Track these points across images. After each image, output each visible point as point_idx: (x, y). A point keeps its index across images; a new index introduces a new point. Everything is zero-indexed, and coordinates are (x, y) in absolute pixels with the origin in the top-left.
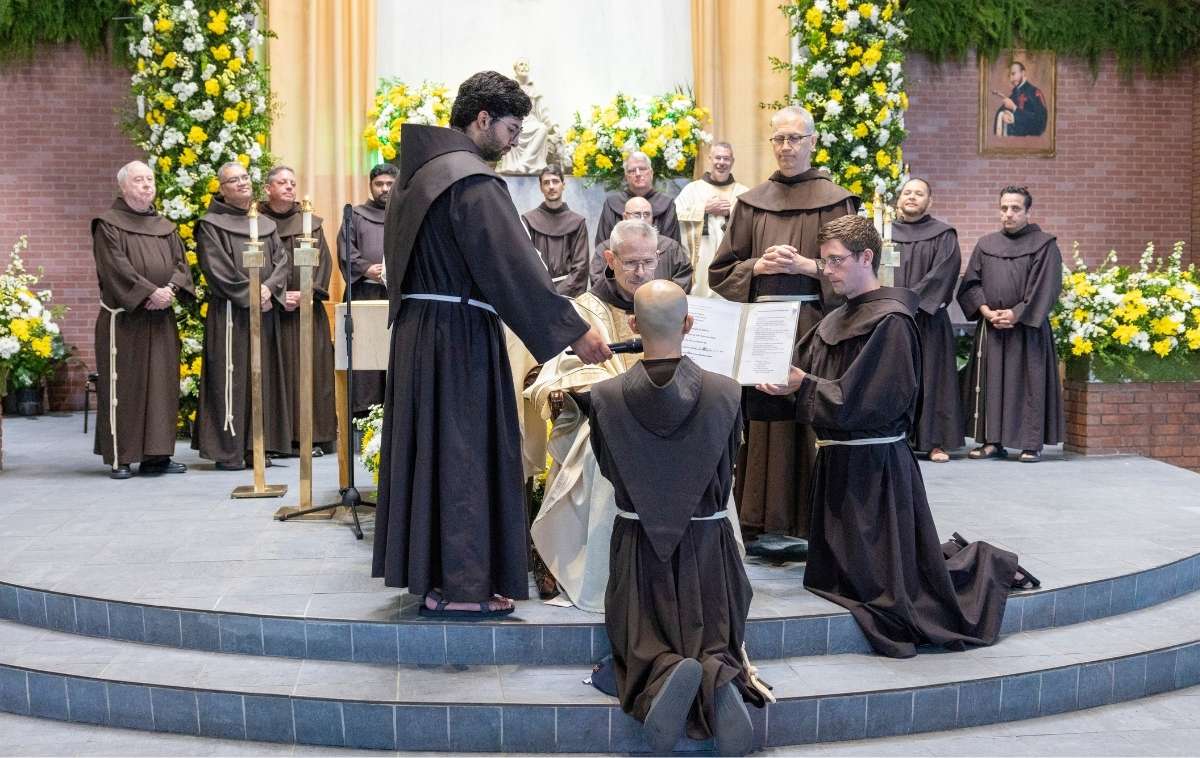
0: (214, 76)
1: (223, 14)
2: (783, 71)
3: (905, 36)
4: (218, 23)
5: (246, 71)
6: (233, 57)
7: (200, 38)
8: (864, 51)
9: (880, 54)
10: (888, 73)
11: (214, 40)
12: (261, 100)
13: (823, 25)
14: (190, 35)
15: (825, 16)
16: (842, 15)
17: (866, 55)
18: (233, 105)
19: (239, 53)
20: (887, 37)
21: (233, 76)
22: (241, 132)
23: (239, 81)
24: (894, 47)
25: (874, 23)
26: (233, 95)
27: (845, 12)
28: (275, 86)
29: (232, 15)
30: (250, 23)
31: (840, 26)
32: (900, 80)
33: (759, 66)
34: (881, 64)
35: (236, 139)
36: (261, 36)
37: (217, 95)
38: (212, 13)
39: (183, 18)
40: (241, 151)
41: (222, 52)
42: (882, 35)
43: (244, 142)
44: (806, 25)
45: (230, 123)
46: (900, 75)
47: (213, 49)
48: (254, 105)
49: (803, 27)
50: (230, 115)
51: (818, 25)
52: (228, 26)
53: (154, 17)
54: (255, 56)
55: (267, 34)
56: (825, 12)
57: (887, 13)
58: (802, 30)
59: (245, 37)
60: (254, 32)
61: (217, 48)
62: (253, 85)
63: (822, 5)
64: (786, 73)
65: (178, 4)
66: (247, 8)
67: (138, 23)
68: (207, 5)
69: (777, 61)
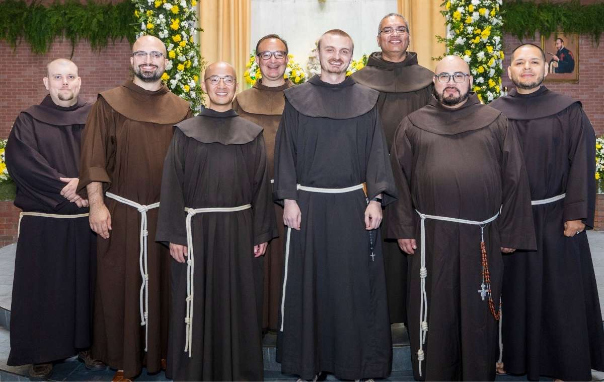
0: (173, 49)
1: (177, 21)
2: (443, 42)
3: (502, 24)
4: (175, 25)
5: (189, 47)
6: (182, 40)
7: (166, 32)
8: (482, 31)
9: (490, 32)
10: (494, 42)
11: (173, 32)
12: (196, 60)
13: (461, 19)
14: (162, 30)
15: (462, 15)
16: (471, 14)
17: (483, 33)
18: (182, 63)
19: (185, 39)
20: (493, 24)
21: (182, 49)
22: (186, 75)
23: (185, 52)
24: (497, 29)
25: (487, 18)
26: (182, 58)
27: (472, 13)
28: (204, 54)
29: (181, 21)
30: (190, 25)
31: (470, 20)
32: (500, 45)
33: (431, 40)
34: (491, 38)
35: (183, 78)
36: (196, 31)
37: (174, 58)
38: (173, 20)
39: (158, 22)
40: (186, 84)
41: (177, 38)
42: (491, 23)
43: (187, 79)
44: (453, 19)
45: (180, 71)
46: (500, 43)
47: (173, 37)
48: (193, 62)
49: (452, 21)
50: (181, 67)
51: (459, 19)
52: (180, 26)
53: (146, 24)
54: (194, 40)
55: (200, 30)
56: (462, 13)
57: (493, 13)
58: (452, 22)
59: (188, 31)
60: (192, 29)
61: (175, 36)
62: (192, 53)
63: (460, 10)
64: (444, 43)
65: (156, 15)
66: (189, 18)
67: (140, 25)
68: (169, 15)
69: (440, 38)
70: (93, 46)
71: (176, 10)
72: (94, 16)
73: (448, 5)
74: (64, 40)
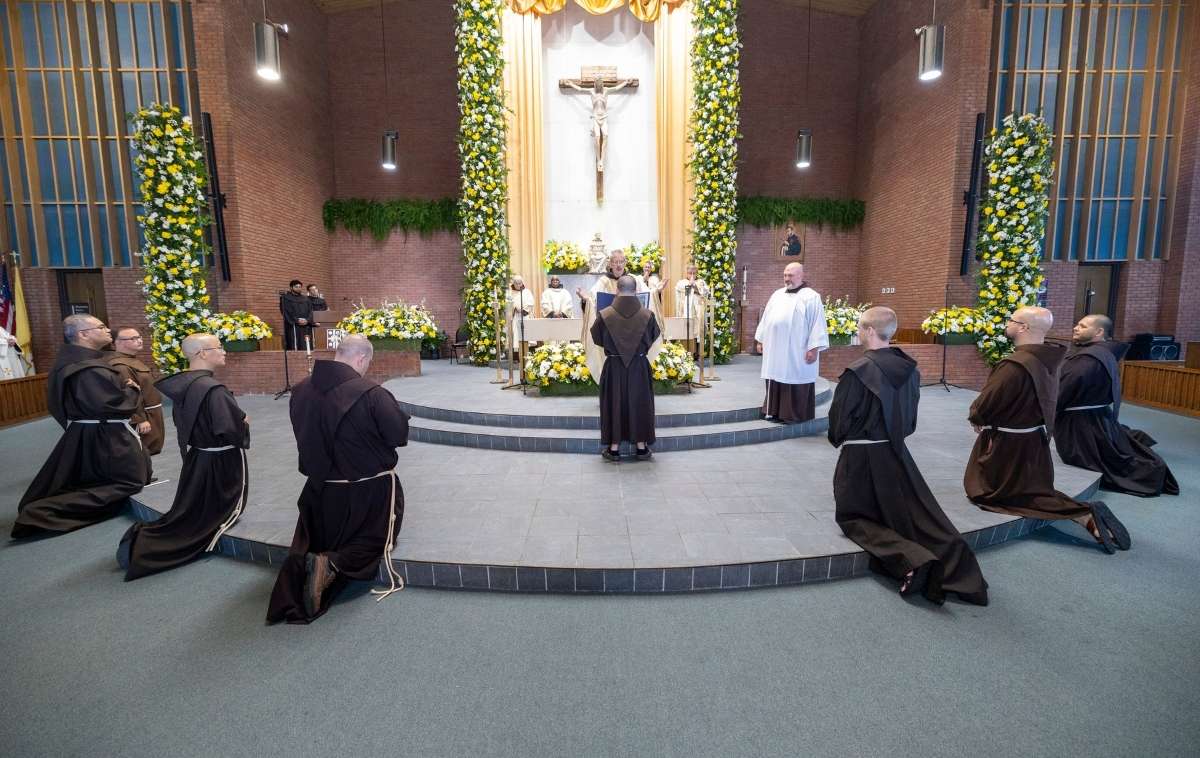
0: (489, 241)
1: (491, 219)
3: (736, 220)
4: (490, 223)
5: (500, 239)
6: (495, 234)
7: (484, 228)
8: (720, 226)
9: (726, 227)
10: (729, 234)
11: (488, 228)
12: (505, 249)
13: (705, 217)
14: (481, 227)
15: (706, 214)
16: (712, 213)
17: (721, 228)
18: (496, 251)
19: (498, 233)
20: (729, 221)
21: (495, 241)
22: (499, 261)
23: (498, 243)
24: (732, 224)
25: (724, 216)
26: (495, 248)
28: (510, 244)
29: (494, 219)
30: (500, 222)
31: (712, 217)
32: (734, 237)
33: (683, 232)
34: (727, 231)
35: (497, 263)
36: (505, 227)
37: (490, 248)
38: (488, 219)
39: (477, 221)
40: (499, 267)
41: (491, 233)
42: (727, 220)
43: (500, 264)
45: (495, 258)
46: (734, 235)
47: (488, 232)
48: (503, 251)
49: (698, 218)
50: (495, 255)
51: (703, 217)
52: (493, 223)
53: (468, 221)
54: (503, 234)
55: (507, 226)
56: (706, 212)
57: (729, 212)
59: (499, 227)
60: (502, 225)
61: (490, 231)
62: (503, 244)
63: (704, 210)
64: (692, 235)
65: (476, 216)
66: (500, 217)
67: (463, 223)
68: (486, 216)
69: (689, 231)
70: (422, 236)
71: (490, 211)
72: (420, 211)
73: (695, 206)
74: (399, 230)
